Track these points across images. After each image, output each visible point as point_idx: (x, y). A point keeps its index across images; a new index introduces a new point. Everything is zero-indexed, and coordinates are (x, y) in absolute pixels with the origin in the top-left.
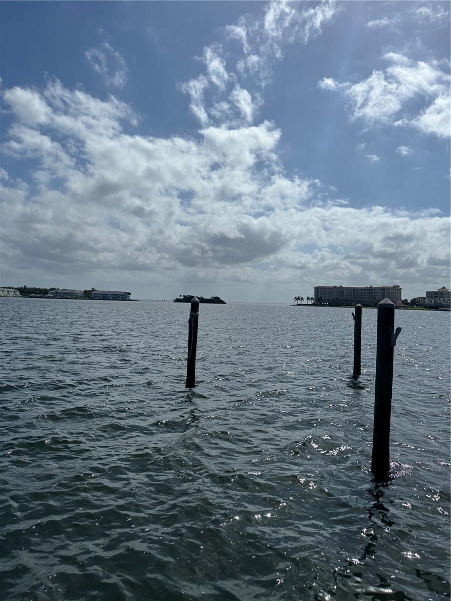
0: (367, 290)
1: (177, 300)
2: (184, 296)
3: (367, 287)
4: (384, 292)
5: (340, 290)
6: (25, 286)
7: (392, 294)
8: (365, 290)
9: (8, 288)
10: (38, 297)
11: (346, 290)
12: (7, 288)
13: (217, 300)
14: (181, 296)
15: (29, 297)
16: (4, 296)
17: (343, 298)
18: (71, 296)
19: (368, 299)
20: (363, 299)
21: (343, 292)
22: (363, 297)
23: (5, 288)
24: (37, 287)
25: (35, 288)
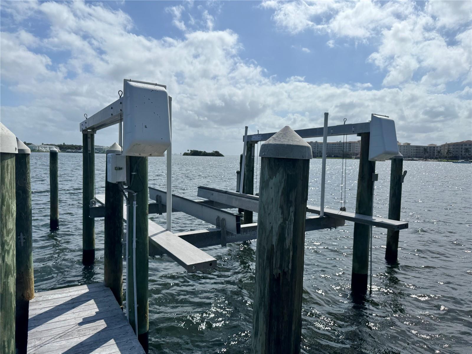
0: (337, 144)
1: (185, 154)
2: (191, 151)
3: (337, 142)
4: (351, 146)
5: (315, 144)
6: (64, 143)
7: (357, 147)
8: (335, 144)
9: (51, 145)
10: (73, 152)
11: (320, 144)
12: (49, 145)
13: (217, 154)
14: (188, 150)
15: (66, 152)
16: (46, 152)
17: (317, 151)
18: (99, 151)
19: (338, 152)
20: (333, 152)
21: (318, 146)
22: (334, 150)
23: (47, 145)
24: (74, 144)
25: (72, 145)
